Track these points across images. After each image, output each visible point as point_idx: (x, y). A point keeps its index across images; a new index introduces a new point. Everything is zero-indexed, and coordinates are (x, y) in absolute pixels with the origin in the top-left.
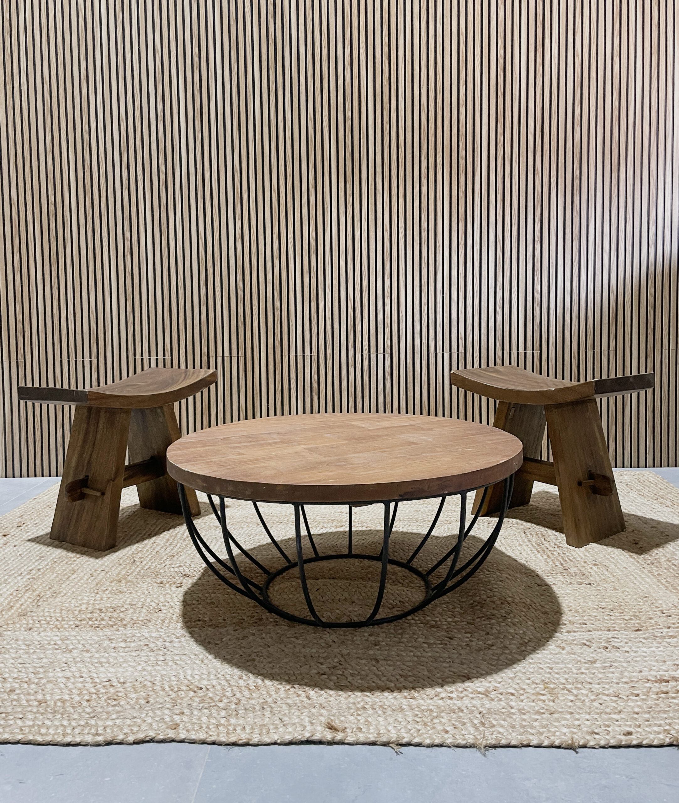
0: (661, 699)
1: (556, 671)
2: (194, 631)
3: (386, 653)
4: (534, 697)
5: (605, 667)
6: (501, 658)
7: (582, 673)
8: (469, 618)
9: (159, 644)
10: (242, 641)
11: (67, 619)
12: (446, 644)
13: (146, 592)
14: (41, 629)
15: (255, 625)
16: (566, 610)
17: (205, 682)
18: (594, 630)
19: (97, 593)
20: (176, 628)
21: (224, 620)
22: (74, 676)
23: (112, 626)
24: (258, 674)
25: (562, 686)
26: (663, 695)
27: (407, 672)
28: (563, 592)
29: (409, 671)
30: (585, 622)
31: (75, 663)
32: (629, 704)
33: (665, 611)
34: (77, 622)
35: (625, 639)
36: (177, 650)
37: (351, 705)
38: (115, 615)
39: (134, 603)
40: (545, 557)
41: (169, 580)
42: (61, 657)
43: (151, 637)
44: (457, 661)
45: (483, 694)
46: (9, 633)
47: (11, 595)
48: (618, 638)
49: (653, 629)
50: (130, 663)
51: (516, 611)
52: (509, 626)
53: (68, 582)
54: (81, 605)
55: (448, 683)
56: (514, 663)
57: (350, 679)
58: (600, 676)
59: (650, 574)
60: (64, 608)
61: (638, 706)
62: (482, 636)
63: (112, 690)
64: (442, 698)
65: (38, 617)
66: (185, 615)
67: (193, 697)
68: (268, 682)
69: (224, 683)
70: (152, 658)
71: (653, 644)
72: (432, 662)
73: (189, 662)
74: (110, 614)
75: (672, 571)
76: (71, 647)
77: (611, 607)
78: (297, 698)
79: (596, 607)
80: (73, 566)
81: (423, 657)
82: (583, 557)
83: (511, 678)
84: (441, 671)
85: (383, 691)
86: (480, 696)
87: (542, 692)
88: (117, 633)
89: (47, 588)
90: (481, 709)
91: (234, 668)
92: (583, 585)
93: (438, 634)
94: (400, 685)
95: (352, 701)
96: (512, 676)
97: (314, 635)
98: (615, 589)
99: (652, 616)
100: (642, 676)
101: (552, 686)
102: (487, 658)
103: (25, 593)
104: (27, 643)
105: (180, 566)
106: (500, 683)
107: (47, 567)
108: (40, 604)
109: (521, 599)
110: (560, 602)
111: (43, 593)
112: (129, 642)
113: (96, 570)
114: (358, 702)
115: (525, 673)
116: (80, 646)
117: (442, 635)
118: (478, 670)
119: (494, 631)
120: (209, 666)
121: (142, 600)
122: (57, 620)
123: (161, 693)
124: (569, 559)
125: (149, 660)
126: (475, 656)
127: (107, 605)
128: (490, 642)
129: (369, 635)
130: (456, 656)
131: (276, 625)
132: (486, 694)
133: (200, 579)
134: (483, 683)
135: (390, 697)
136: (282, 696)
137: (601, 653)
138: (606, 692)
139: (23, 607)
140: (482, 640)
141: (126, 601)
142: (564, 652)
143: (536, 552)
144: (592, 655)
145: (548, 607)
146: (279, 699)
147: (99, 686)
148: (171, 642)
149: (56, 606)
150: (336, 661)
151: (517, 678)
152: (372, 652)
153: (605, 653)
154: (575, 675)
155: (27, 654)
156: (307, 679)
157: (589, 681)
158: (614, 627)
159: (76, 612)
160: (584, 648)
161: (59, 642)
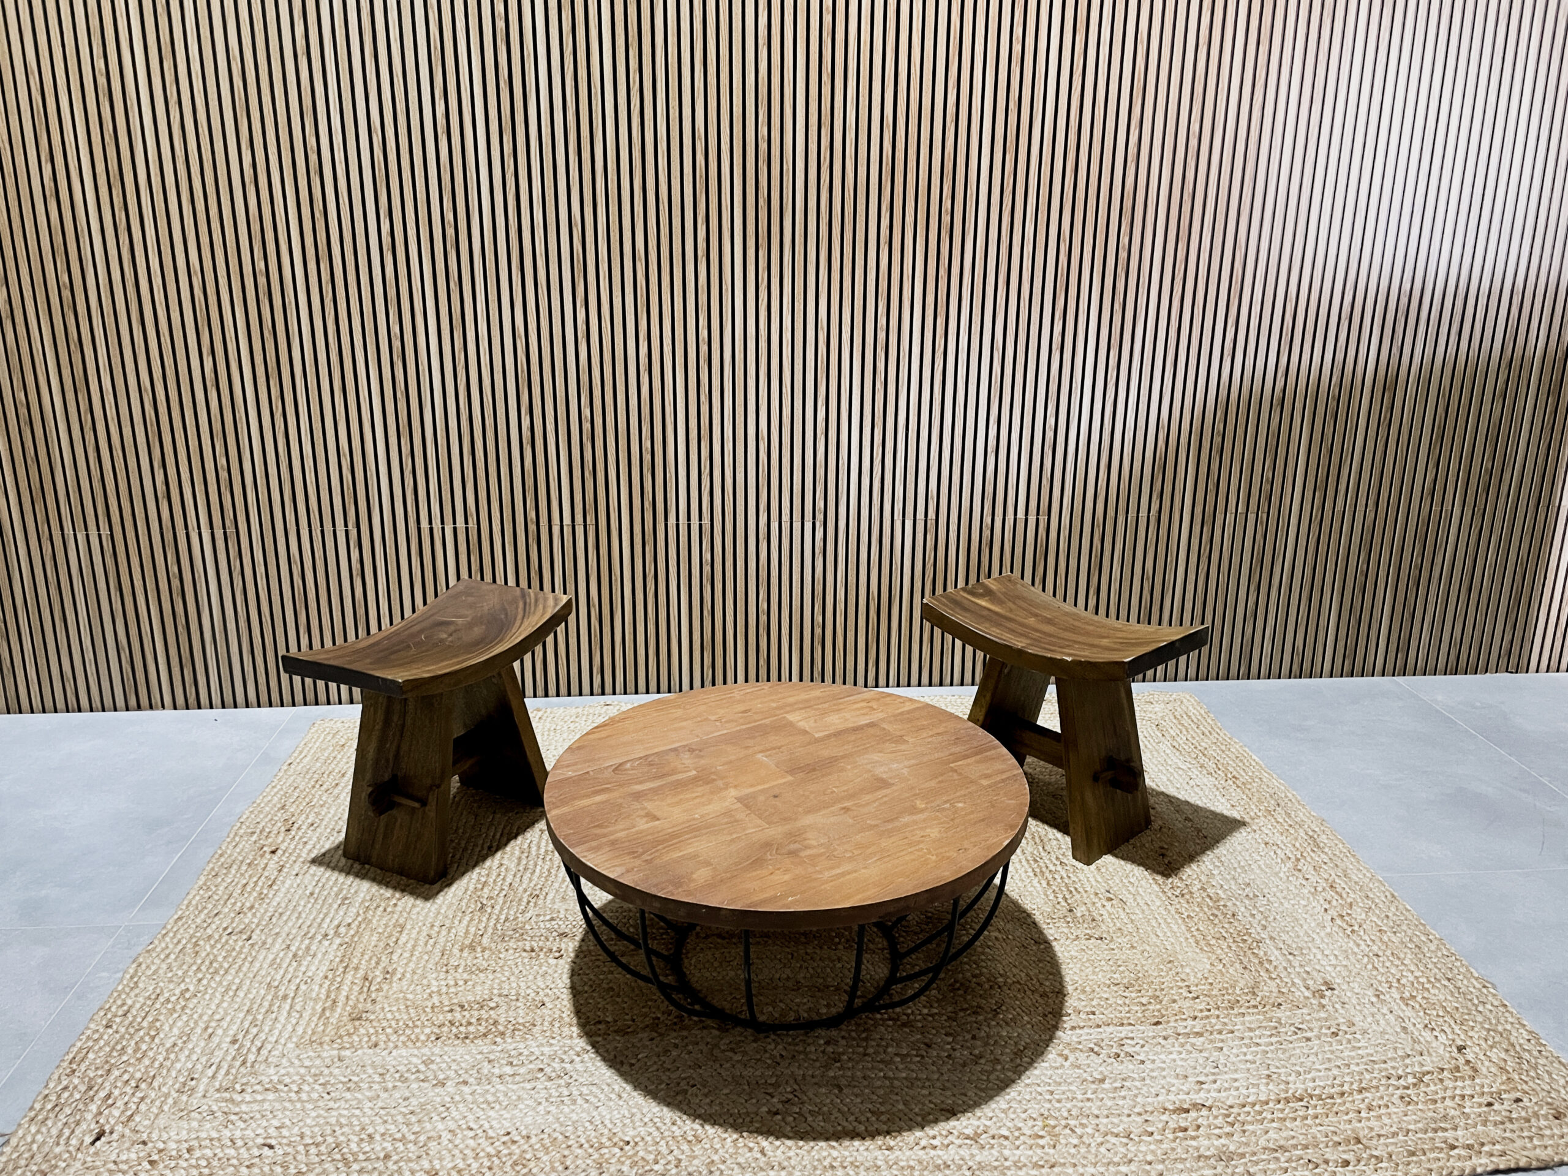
0: (1178, 1140)
1: (1057, 1097)
2: (597, 1042)
3: (849, 1073)
4: (1032, 1142)
5: (1116, 1088)
6: (992, 1077)
7: (1088, 1100)
8: (950, 1009)
9: (556, 1066)
10: (662, 1058)
11: (418, 1023)
12: (923, 1057)
13: (515, 969)
14: (391, 1044)
15: (675, 1027)
16: (1070, 989)
17: (632, 1133)
18: (1104, 1023)
19: (447, 972)
20: (572, 1036)
21: (633, 1020)
22: (461, 1128)
23: (485, 1035)
24: (695, 1115)
25: (1063, 1122)
26: (1181, 1134)
27: (878, 1105)
28: (1066, 954)
29: (880, 1103)
30: (1094, 1009)
31: (456, 1103)
32: (1141, 1149)
33: (1192, 988)
34: (436, 1030)
35: (1142, 1039)
36: (583, 1077)
37: (816, 1163)
38: (484, 1014)
39: (504, 991)
40: (1045, 884)
41: (541, 943)
42: (433, 1094)
43: (543, 1054)
44: (938, 1084)
45: (972, 1139)
47: (326, 977)
48: (1132, 1039)
49: (1176, 1020)
50: (526, 1102)
51: (1008, 999)
53: (399, 951)
54: (431, 996)
55: (929, 1122)
56: (1007, 1086)
57: (810, 1119)
58: (1109, 1103)
59: (1177, 916)
60: (409, 1003)
61: (1153, 1152)
62: (967, 1041)
63: (516, 1149)
64: (924, 1148)
65: (379, 1021)
66: (578, 1012)
67: (621, 1157)
68: (710, 1130)
69: (656, 1134)
70: (553, 1092)
71: (1174, 1046)
72: (907, 1087)
73: (602, 1096)
74: (476, 1013)
75: (1206, 909)
76: (441, 1077)
77: (1125, 981)
78: (749, 1154)
79: (1108, 982)
80: (396, 916)
81: (897, 1079)
82: (1094, 883)
83: (1004, 1111)
84: (919, 1101)
85: (852, 1138)
86: (969, 1141)
87: (1041, 1133)
88: (496, 1047)
89: (373, 962)
90: (970, 1163)
91: (661, 1105)
92: (1093, 940)
93: (912, 1039)
94: (872, 1128)
95: (816, 1157)
96: (1004, 1106)
97: (755, 1045)
98: (1133, 947)
99: (1176, 997)
100: (1159, 1102)
101: (1052, 1122)
102: (974, 1078)
103: (344, 972)
104: (381, 1071)
105: (552, 919)
106: (991, 1119)
107: (360, 919)
108: (373, 996)
109: (1014, 975)
110: (1063, 973)
111: (372, 975)
112: (517, 1065)
113: (433, 926)
114: (825, 1158)
115: (1020, 1102)
116: (452, 1074)
117: (918, 1041)
118: (965, 1099)
119: (983, 1034)
120: (630, 1103)
121: (514, 985)
122: (407, 1026)
124: (1076, 889)
125: (551, 1096)
126: (960, 1076)
127: (468, 996)
128: (977, 1052)
129: (825, 1043)
130: (936, 1076)
131: (703, 1027)
132: (975, 1138)
133: (583, 940)
134: (971, 1121)
135: (862, 1148)
136: (730, 1150)
137: (1112, 1064)
138: (1115, 1131)
139: (351, 1003)
140: (968, 1048)
141: (492, 986)
142: (1067, 1064)
143: (1031, 874)
144: (1100, 1069)
145: (1047, 983)
146: (727, 1156)
147: (497, 1144)
149: (396, 999)
150: (789, 1089)
151: (1012, 1110)
152: (833, 1074)
153: (1116, 1064)
154: (1080, 1104)
155: (386, 1090)
156: (757, 1121)
157: (1096, 1112)
158: (1129, 1018)
159: (428, 1010)
160: (1091, 1058)
161: (422, 1068)
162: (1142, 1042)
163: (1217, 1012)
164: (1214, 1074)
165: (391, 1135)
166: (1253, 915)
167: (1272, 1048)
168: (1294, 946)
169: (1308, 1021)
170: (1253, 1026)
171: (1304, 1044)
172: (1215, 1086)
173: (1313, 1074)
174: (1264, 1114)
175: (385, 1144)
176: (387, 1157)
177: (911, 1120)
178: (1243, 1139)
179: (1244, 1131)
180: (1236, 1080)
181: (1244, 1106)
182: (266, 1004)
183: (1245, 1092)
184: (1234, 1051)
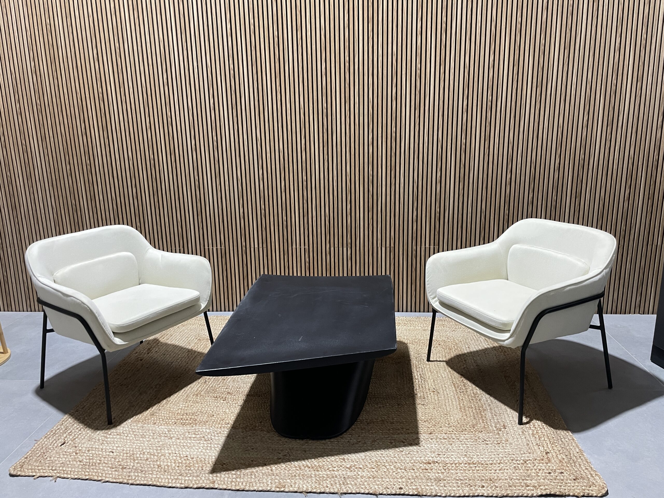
0: (423, 473)
11: (171, 418)
23: (191, 424)
26: (425, 471)
32: (408, 474)
33: (450, 424)
34: (176, 421)
38: (193, 417)
42: (167, 441)
43: (206, 432)
45: (348, 468)
46: (146, 425)
49: (438, 434)
54: (178, 409)
63: (188, 462)
65: (159, 416)
71: (434, 442)
77: (426, 419)
87: (374, 467)
88: (192, 428)
90: (345, 476)
98: (434, 409)
99: (442, 426)
104: (153, 432)
112: (197, 434)
115: (370, 457)
116: (176, 435)
122: (167, 419)
127: (190, 411)
138: (401, 468)
147: (183, 459)
155: (153, 438)
159: (176, 414)
163: (456, 432)
164: (445, 452)
165: (150, 453)
167: (471, 446)
170: (468, 438)
171: (484, 446)
172: (444, 456)
174: (459, 468)
175: (148, 456)
176: (147, 459)
179: (449, 472)
180: (453, 455)
181: (452, 464)
183: (455, 459)
184: (457, 445)
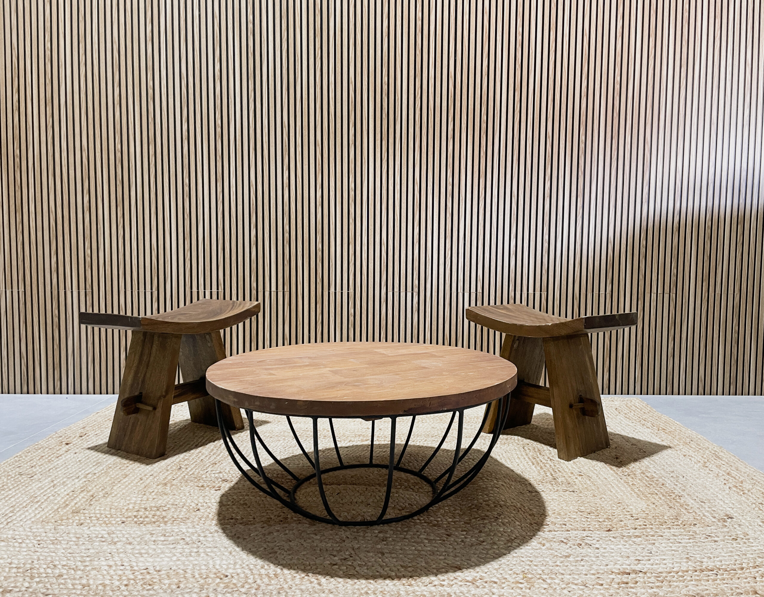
0: (621, 589)
1: (535, 563)
2: (226, 528)
3: (391, 547)
4: (513, 585)
5: (577, 561)
6: (490, 552)
7: (557, 566)
8: (466, 519)
9: (194, 538)
10: (267, 536)
11: (115, 516)
12: (444, 540)
13: (188, 494)
14: (92, 524)
15: (281, 523)
16: (550, 513)
17: (231, 571)
18: (572, 529)
19: (144, 495)
20: (211, 525)
21: (254, 518)
22: (116, 565)
23: (154, 522)
24: (278, 564)
25: (538, 576)
26: (623, 585)
27: (407, 563)
28: (549, 498)
29: (409, 562)
30: (565, 523)
31: (118, 553)
32: (594, 592)
33: (634, 515)
34: (124, 519)
35: (598, 537)
36: (210, 543)
37: (356, 591)
38: (158, 513)
39: (176, 503)
40: (539, 468)
41: (209, 484)
43: (187, 532)
44: (451, 554)
46: (63, 527)
47: (68, 495)
48: (592, 537)
49: (622, 530)
50: (167, 555)
51: (506, 513)
52: (500, 526)
53: (119, 485)
54: (128, 504)
55: (441, 573)
56: (500, 557)
57: (358, 568)
58: (572, 568)
59: (625, 484)
60: (113, 507)
62: (475, 534)
63: (148, 577)
64: (435, 585)
65: (89, 514)
66: (220, 514)
67: (219, 583)
68: (286, 571)
69: (247, 571)
70: (186, 550)
71: (620, 542)
72: (430, 555)
73: (219, 554)
74: (154, 512)
75: (645, 482)
76: (116, 540)
78: (310, 585)
79: (576, 511)
80: (125, 471)
81: (423, 551)
82: (571, 469)
83: (496, 569)
84: (436, 562)
85: (385, 579)
86: (468, 583)
88: (158, 528)
89: (100, 489)
90: (467, 595)
91: (257, 559)
92: (568, 493)
93: (438, 532)
94: (400, 574)
95: (357, 587)
96: (497, 567)
97: (331, 532)
98: (594, 496)
99: (623, 519)
100: (608, 569)
101: (530, 576)
102: (478, 552)
103: (80, 493)
104: (78, 536)
105: (220, 473)
106: (486, 573)
107: (103, 472)
108: (92, 503)
109: (512, 503)
110: (546, 506)
111: (96, 494)
112: (168, 536)
113: (146, 475)
114: (362, 589)
115: (508, 565)
116: (124, 539)
117: (442, 533)
118: (469, 562)
119: (487, 529)
120: (236, 557)
121: (183, 501)
122: (106, 517)
123: (191, 579)
124: (559, 471)
125: (184, 552)
126: (468, 551)
127: (151, 505)
128: (482, 539)
129: (379, 532)
130: (451, 550)
131: (299, 523)
132: (473, 582)
133: (236, 483)
134: (472, 574)
135: (391, 584)
136: (297, 583)
137: (576, 549)
138: (576, 582)
139: (77, 506)
140: (475, 537)
141: (169, 501)
142: (544, 548)
143: (531, 464)
144: (567, 551)
145: (535, 510)
146: (294, 585)
147: (137, 573)
148: (205, 537)
149: (106, 505)
150: (347, 553)
151: (501, 569)
152: (380, 547)
153: (579, 549)
154: (551, 568)
155: (77, 545)
156: (320, 568)
157: (563, 572)
158: (589, 528)
159: (123, 511)
160: (561, 545)
161: (106, 536)
162: (597, 539)
163: (651, 526)
164: (648, 556)
165: (68, 567)
166: (677, 485)
167: (690, 544)
168: (704, 499)
169: (715, 533)
170: (676, 534)
171: (713, 544)
172: (649, 562)
173: (720, 558)
174: (685, 577)
175: (63, 571)
176: (60, 576)
177: (429, 571)
178: (670, 589)
179: (670, 586)
180: (664, 560)
181: (670, 573)
182: (24, 504)
183: (671, 565)
184: (663, 545)
